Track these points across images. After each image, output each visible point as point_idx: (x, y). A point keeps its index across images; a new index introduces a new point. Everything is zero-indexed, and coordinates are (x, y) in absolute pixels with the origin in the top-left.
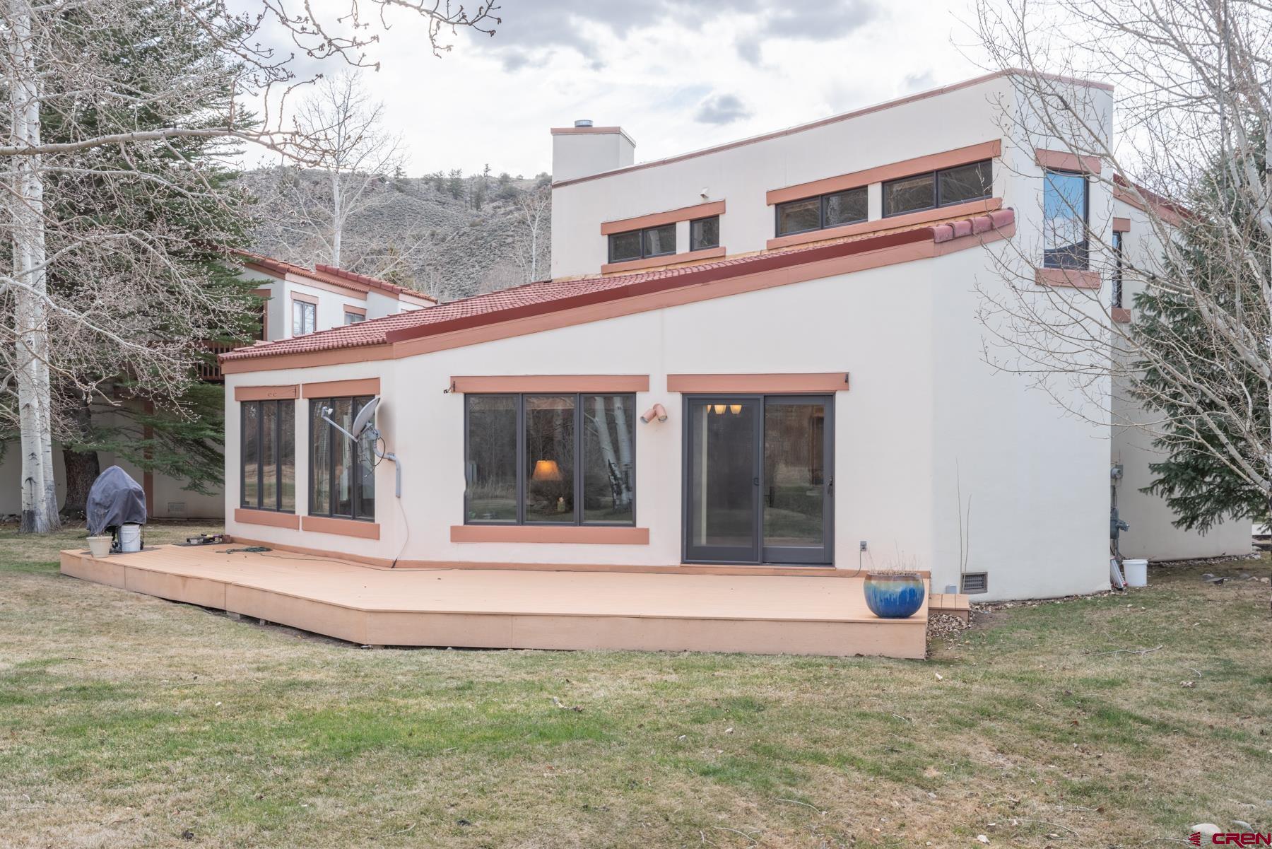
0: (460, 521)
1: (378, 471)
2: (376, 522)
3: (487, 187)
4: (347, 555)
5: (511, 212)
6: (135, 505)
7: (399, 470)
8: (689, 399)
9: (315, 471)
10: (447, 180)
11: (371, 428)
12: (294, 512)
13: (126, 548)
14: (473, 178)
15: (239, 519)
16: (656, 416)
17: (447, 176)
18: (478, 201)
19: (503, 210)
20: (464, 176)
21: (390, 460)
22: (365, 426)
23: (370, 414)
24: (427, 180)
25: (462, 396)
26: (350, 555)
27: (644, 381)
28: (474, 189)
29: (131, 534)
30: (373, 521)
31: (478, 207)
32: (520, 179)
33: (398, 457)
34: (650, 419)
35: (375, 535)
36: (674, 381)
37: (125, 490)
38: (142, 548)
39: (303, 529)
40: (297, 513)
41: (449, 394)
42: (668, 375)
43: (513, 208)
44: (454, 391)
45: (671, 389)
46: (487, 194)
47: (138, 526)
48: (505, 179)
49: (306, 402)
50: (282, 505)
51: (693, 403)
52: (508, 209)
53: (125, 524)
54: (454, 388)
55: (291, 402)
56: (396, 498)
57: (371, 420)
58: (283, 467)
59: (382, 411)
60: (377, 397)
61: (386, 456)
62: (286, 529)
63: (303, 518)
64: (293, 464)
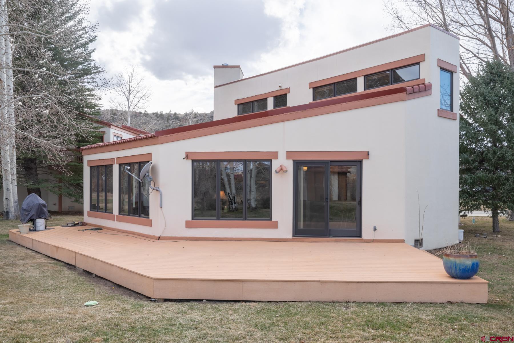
0: (190, 218)
1: (151, 196)
2: (150, 218)
3: (170, 116)
4: (136, 233)
5: (177, 123)
6: (42, 210)
7: (161, 195)
8: (296, 163)
9: (122, 195)
10: (159, 114)
11: (148, 176)
12: (112, 213)
13: (38, 229)
14: (166, 114)
15: (89, 215)
16: (282, 170)
17: (159, 113)
18: (168, 120)
19: (175, 122)
20: (164, 113)
21: (157, 190)
22: (145, 175)
23: (148, 169)
24: (153, 114)
25: (190, 161)
26: (138, 233)
27: (275, 155)
28: (167, 117)
29: (40, 223)
30: (149, 218)
31: (168, 121)
32: (179, 114)
33: (161, 189)
34: (279, 171)
35: (150, 224)
36: (289, 155)
37: (37, 204)
38: (46, 228)
39: (117, 221)
40: (114, 214)
41: (185, 160)
42: (287, 152)
43: (178, 122)
44: (187, 159)
45: (288, 158)
46: (170, 118)
47: (43, 219)
48: (175, 114)
49: (118, 165)
50: (108, 210)
51: (298, 164)
52: (176, 122)
53: (38, 218)
54: (187, 157)
55: (111, 166)
56: (160, 208)
57: (148, 172)
58: (108, 194)
59: (153, 168)
60: (150, 162)
61: (155, 188)
62: (109, 220)
63: (116, 216)
64: (112, 193)
